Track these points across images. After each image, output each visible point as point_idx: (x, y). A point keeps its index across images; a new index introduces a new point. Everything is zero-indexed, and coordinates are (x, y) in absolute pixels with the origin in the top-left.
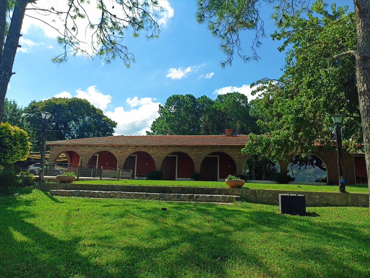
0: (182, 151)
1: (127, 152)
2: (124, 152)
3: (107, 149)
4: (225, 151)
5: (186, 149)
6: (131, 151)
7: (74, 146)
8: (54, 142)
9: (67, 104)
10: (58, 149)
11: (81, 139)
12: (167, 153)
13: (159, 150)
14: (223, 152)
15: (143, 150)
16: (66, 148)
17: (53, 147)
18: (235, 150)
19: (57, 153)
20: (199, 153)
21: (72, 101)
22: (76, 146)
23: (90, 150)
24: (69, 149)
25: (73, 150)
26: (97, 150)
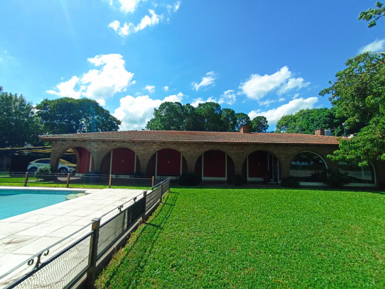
0: (220, 149)
1: (152, 149)
2: (147, 150)
3: (126, 145)
4: (270, 149)
5: (224, 147)
6: (156, 148)
7: (84, 141)
8: (57, 136)
9: (78, 103)
10: (62, 144)
11: (92, 133)
12: (201, 151)
13: (192, 147)
14: (268, 150)
15: (172, 147)
16: (73, 143)
17: (56, 142)
18: (280, 148)
19: (61, 149)
20: (240, 152)
21: (83, 101)
22: (86, 141)
23: (105, 146)
24: (77, 145)
25: (83, 145)
26: (113, 146)
